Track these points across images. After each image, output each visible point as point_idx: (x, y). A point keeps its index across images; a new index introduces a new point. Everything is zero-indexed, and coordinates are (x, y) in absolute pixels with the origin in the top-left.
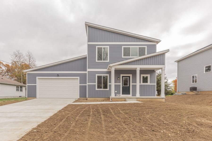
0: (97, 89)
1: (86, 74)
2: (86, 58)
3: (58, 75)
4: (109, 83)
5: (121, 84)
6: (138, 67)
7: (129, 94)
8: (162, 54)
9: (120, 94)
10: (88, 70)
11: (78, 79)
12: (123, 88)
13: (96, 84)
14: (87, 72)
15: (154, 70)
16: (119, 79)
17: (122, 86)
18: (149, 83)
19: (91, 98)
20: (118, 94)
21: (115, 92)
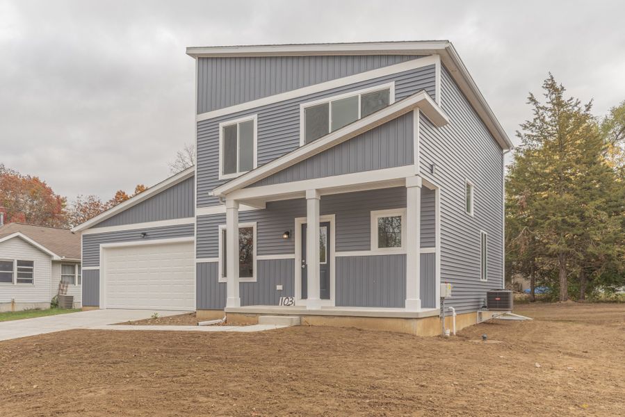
0: (221, 279)
1: (194, 225)
2: (192, 178)
3: (145, 235)
4: (257, 254)
5: (296, 256)
6: (311, 187)
9: (292, 295)
10: (199, 212)
13: (220, 259)
14: (194, 221)
16: (285, 236)
17: (303, 264)
20: (284, 298)
21: (277, 289)
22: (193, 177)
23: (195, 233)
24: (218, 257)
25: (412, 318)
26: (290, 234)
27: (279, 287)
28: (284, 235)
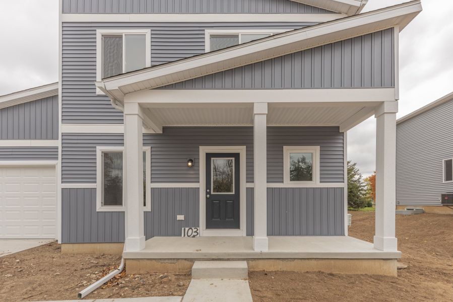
0: (100, 207)
1: (57, 148)
2: (54, 96)
4: (151, 182)
5: (201, 185)
7: (237, 226)
8: (381, 33)
9: (197, 225)
11: (53, 167)
12: (210, 201)
13: (98, 185)
14: (58, 143)
15: (338, 128)
16: (190, 164)
17: (207, 193)
18: (316, 183)
19: (76, 246)
20: (187, 229)
21: (178, 219)
22: (57, 96)
23: (60, 157)
24: (95, 182)
25: (391, 259)
26: (194, 161)
27: (180, 217)
28: (188, 162)
